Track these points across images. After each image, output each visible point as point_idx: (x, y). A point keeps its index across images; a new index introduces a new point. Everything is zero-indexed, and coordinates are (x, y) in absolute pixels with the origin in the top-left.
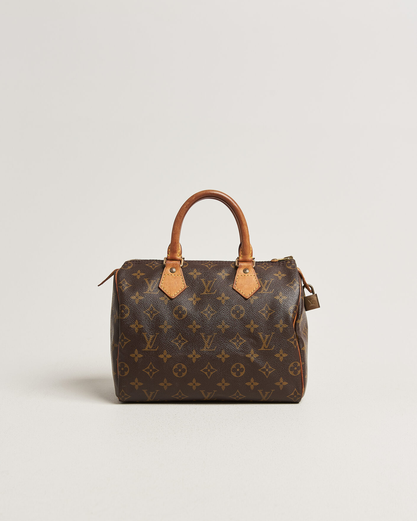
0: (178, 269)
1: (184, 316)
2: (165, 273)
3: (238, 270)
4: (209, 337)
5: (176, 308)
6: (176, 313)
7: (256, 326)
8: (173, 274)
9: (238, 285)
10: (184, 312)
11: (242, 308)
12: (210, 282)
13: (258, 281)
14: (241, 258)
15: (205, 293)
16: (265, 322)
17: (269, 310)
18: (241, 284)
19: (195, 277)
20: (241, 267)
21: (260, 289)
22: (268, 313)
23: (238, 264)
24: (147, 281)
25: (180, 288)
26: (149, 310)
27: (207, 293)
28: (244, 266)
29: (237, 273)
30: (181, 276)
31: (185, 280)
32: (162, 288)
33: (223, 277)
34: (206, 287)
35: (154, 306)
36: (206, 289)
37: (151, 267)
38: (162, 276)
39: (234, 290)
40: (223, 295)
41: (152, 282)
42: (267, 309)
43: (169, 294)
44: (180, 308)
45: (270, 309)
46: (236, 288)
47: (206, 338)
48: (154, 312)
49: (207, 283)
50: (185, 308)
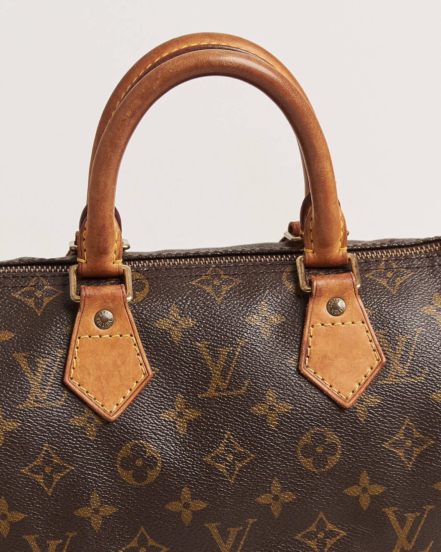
0: (120, 316)
1: (153, 475)
2: (81, 329)
3: (310, 305)
4: (233, 532)
5: (125, 451)
6: (127, 464)
7: (378, 490)
8: (106, 334)
9: (315, 358)
10: (151, 462)
11: (333, 437)
12: (224, 351)
13: (377, 343)
14: (311, 255)
15: (211, 392)
16: (403, 476)
17: (417, 438)
18: (325, 357)
19: (176, 335)
20: (320, 291)
21: (384, 369)
22: (412, 446)
23: (310, 284)
24: (24, 364)
25: (134, 379)
26: (39, 461)
27: (220, 391)
28: (331, 291)
29: (309, 317)
30: (133, 338)
31: (146, 347)
32: (73, 384)
33: (266, 332)
34: (216, 372)
35: (53, 449)
36: (216, 380)
37: (31, 302)
38: (72, 343)
39: (306, 378)
40: (271, 396)
41: (42, 363)
42: (408, 434)
43: (96, 404)
44: (139, 451)
45: (417, 435)
46: (309, 372)
47: (224, 535)
48: (58, 469)
49: (215, 356)
50: (152, 449)
